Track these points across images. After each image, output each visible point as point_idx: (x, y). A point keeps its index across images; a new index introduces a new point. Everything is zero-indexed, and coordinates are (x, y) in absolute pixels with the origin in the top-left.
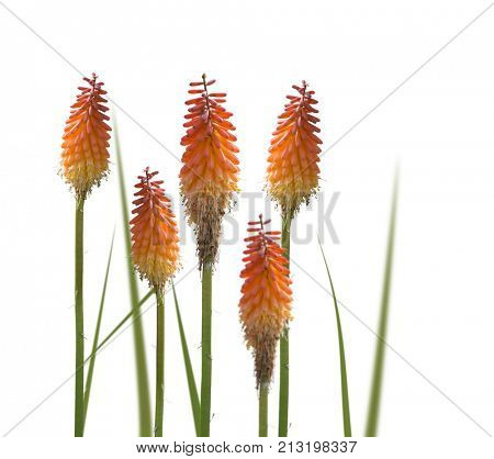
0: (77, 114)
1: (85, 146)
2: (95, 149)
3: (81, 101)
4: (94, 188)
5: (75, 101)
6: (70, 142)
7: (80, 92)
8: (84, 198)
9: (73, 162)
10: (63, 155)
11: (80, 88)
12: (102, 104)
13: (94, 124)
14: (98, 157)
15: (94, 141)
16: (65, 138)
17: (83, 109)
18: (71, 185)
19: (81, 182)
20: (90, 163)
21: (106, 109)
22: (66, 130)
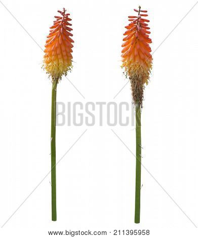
0: (54, 32)
1: (58, 51)
2: (64, 54)
3: (56, 25)
4: (63, 77)
5: (52, 24)
6: (49, 49)
7: (56, 19)
8: (57, 82)
9: (51, 61)
10: (45, 57)
11: (55, 17)
12: (68, 26)
13: (64, 39)
14: (66, 58)
15: (63, 48)
16: (46, 46)
17: (57, 29)
18: (49, 74)
19: (55, 73)
20: (61, 61)
21: (71, 30)
22: (47, 42)
